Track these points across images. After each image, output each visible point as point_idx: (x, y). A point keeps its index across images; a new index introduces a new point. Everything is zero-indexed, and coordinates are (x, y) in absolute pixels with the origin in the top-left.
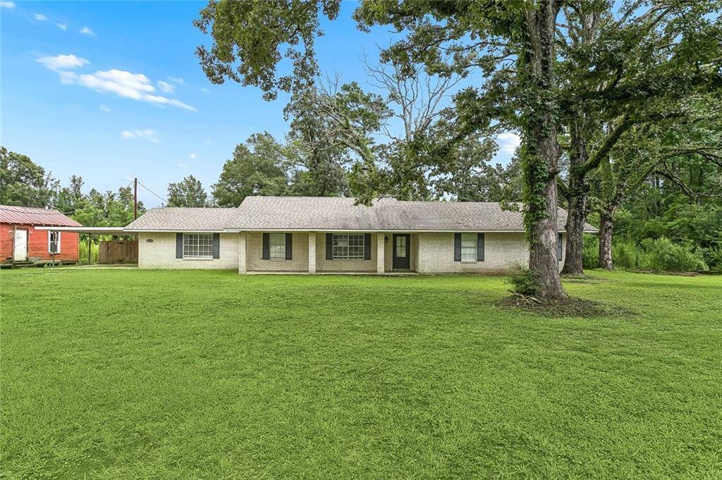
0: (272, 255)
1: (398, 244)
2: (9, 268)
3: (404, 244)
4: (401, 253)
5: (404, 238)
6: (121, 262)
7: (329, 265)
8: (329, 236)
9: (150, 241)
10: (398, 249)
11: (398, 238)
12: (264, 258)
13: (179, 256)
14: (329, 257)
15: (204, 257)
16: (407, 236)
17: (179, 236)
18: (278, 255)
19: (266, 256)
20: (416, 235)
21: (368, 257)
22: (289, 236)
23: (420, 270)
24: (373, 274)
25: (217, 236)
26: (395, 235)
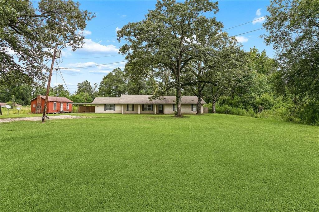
0: (129, 110)
1: (160, 107)
2: (59, 113)
3: (161, 107)
4: (161, 109)
5: (161, 106)
6: (84, 112)
7: (143, 112)
8: (143, 105)
9: (98, 106)
10: (160, 108)
11: (160, 106)
12: (127, 110)
13: (105, 110)
14: (143, 110)
15: (111, 110)
16: (162, 105)
17: (105, 105)
18: (131, 110)
19: (128, 110)
20: (164, 105)
21: (152, 110)
22: (133, 105)
23: (165, 113)
24: (154, 114)
25: (115, 105)
26: (159, 105)
